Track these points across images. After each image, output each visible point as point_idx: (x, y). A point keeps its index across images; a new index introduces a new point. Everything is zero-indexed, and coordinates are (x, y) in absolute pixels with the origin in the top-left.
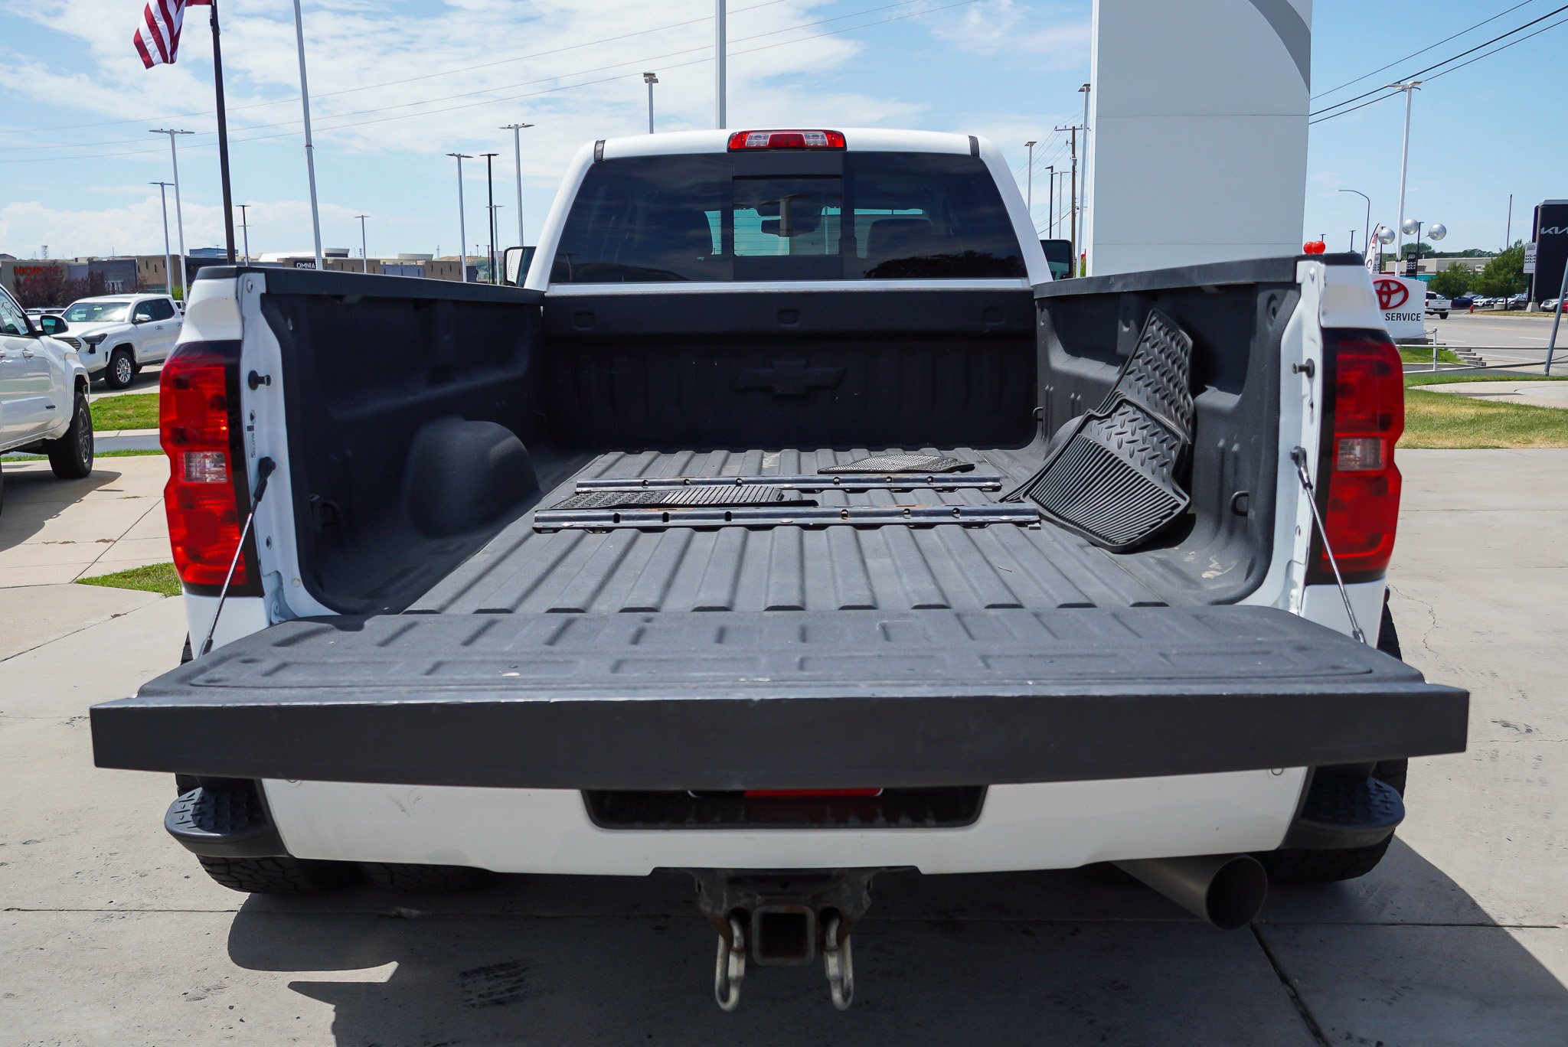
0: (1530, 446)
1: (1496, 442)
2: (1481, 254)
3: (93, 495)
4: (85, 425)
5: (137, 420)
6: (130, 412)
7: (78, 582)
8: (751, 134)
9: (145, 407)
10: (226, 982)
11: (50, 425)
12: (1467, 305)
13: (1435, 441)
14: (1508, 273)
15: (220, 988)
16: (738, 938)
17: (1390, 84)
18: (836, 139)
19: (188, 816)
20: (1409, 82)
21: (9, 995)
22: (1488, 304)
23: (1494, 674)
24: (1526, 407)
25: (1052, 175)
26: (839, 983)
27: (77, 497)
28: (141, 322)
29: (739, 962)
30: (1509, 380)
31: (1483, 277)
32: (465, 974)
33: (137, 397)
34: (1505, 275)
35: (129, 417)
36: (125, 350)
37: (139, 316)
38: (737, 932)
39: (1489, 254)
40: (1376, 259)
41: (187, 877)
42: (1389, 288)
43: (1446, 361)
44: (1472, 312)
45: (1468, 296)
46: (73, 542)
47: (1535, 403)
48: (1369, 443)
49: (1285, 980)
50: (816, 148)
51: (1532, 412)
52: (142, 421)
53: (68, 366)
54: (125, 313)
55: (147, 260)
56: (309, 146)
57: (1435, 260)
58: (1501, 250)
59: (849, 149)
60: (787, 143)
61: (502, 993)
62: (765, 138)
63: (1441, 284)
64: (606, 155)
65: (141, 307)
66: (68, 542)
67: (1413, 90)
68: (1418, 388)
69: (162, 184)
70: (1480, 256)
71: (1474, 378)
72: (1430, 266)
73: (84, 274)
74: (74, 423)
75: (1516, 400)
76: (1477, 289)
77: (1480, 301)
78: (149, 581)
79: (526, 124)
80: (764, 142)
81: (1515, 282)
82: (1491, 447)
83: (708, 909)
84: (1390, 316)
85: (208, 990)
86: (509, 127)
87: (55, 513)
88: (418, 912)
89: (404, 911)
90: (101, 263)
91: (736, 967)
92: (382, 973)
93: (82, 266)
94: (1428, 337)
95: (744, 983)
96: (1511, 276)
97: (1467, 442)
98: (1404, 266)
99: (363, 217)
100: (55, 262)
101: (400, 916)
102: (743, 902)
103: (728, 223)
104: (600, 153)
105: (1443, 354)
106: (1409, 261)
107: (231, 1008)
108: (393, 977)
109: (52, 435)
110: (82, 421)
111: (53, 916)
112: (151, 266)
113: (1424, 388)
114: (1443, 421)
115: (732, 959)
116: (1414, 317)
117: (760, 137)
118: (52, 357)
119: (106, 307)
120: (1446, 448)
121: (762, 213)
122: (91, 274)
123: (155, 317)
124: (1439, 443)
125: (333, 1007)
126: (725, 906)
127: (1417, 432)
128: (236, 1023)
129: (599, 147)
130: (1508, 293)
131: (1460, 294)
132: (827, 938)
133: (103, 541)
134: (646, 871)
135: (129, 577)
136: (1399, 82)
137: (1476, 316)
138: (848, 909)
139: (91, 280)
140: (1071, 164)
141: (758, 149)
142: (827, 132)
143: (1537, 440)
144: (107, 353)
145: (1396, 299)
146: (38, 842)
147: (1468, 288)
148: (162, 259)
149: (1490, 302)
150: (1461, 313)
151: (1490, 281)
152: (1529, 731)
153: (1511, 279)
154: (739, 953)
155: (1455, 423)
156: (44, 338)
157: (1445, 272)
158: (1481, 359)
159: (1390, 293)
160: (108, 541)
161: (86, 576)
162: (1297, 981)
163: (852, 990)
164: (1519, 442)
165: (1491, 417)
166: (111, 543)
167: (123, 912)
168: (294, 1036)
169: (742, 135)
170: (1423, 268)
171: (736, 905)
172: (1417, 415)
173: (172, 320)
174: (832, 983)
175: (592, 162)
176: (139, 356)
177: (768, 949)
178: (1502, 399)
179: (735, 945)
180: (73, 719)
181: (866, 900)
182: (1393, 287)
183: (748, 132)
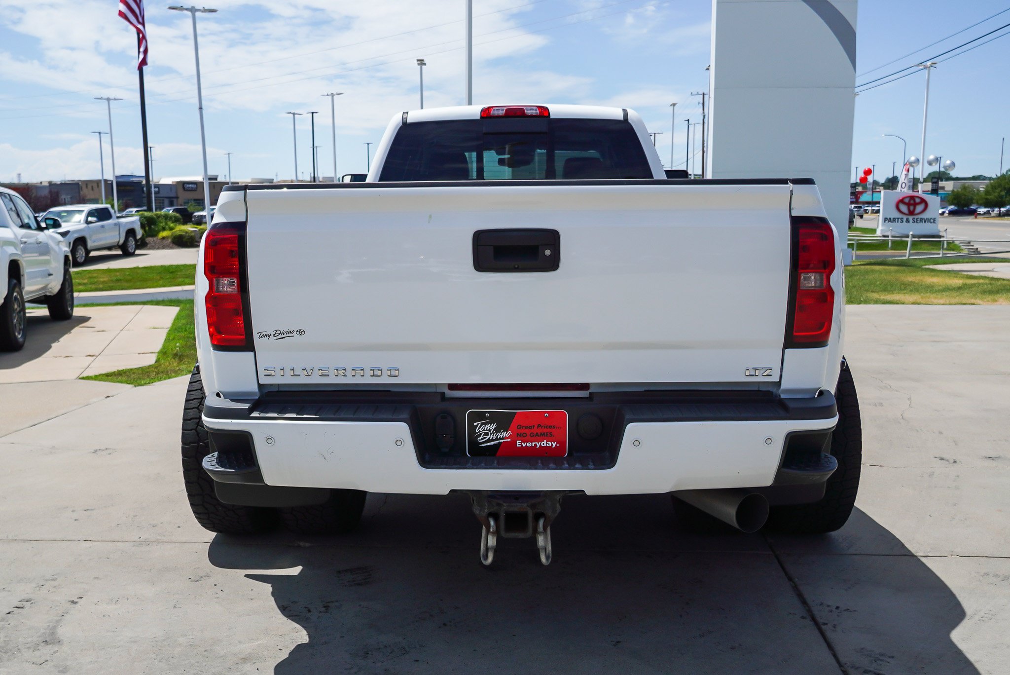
0: (995, 303)
1: (973, 301)
2: (985, 178)
3: (76, 330)
4: (69, 286)
5: (90, 286)
6: (86, 281)
7: (80, 379)
8: (494, 108)
9: (95, 277)
10: (210, 574)
11: (49, 286)
12: (973, 213)
13: (933, 300)
14: (1001, 191)
15: (208, 576)
16: (493, 527)
17: (915, 65)
18: (544, 110)
19: (214, 463)
20: (929, 63)
21: (96, 578)
22: (988, 212)
23: (940, 433)
24: (997, 279)
25: (688, 126)
26: (544, 550)
27: (68, 330)
28: (91, 222)
29: (493, 539)
30: (990, 262)
31: (984, 194)
32: (339, 572)
33: (90, 271)
34: (999, 193)
35: (85, 284)
36: (80, 241)
37: (90, 219)
38: (492, 523)
39: (990, 179)
40: (910, 182)
41: (179, 527)
42: (914, 200)
43: (953, 250)
44: (976, 217)
45: (973, 207)
46: (71, 357)
47: (1004, 277)
48: (818, 275)
49: (790, 579)
50: (532, 116)
51: (999, 283)
52: (93, 286)
53: (60, 249)
54: (81, 217)
55: (87, 183)
56: (201, 108)
57: (952, 182)
58: (997, 176)
59: (552, 117)
60: (515, 113)
61: (360, 580)
62: (502, 110)
63: (955, 199)
64: (409, 121)
65: (91, 214)
66: (68, 357)
67: (932, 68)
68: (927, 267)
69: (100, 133)
70: (984, 179)
71: (967, 260)
72: (949, 186)
73: (46, 193)
74: (63, 285)
75: (991, 275)
76: (980, 202)
77: (982, 210)
78: (124, 379)
79: (339, 93)
80: (501, 113)
81: (1006, 197)
82: (969, 304)
83: (478, 512)
84: (915, 220)
85: (202, 577)
86: (328, 95)
87: (56, 339)
88: (309, 544)
89: (302, 544)
90: (56, 185)
91: (492, 541)
92: (296, 571)
93: (45, 187)
94: (941, 234)
95: (496, 550)
96: (1003, 193)
97: (953, 301)
98: (928, 186)
99: (229, 154)
100: (27, 184)
101: (299, 546)
102: (494, 509)
103: (480, 159)
104: (405, 120)
105: (952, 245)
106: (933, 183)
107: (215, 585)
108: (300, 573)
109: (50, 292)
110: (67, 284)
111: (111, 544)
112: (90, 187)
113: (931, 267)
114: (940, 288)
115: (490, 537)
116: (932, 221)
117: (499, 110)
118: (52, 244)
119: (70, 213)
120: (939, 304)
121: (498, 153)
122: (50, 192)
123: (100, 219)
124: (935, 301)
125: (270, 585)
126: (486, 510)
127: (922, 294)
128: (219, 592)
129: (405, 116)
130: (1001, 205)
131: (968, 205)
132: (538, 527)
133: (90, 356)
134: (446, 492)
135: (111, 376)
136: (922, 63)
137: (980, 220)
138: (549, 513)
139: (51, 196)
140: (702, 117)
141: (498, 117)
142: (538, 107)
143: (1001, 300)
144: (70, 243)
145: (919, 208)
146: (92, 510)
147: (974, 201)
148: (98, 182)
149: (989, 211)
150: (968, 218)
151: (989, 197)
152: (955, 462)
153: (1003, 196)
154: (493, 533)
155: (947, 289)
156: (46, 231)
157: (958, 191)
158: (977, 249)
159: (915, 204)
160: (93, 356)
161: (85, 375)
162: (797, 580)
163: (551, 555)
164: (988, 301)
165: (972, 285)
166: (94, 357)
167: (148, 543)
168: (252, 597)
169: (489, 108)
170: (943, 188)
171: (492, 510)
172: (923, 284)
173: (110, 221)
174: (540, 550)
175: (401, 124)
176: (90, 244)
177: (508, 529)
178: (982, 274)
179: (491, 530)
180: (96, 451)
181: (558, 508)
182: (918, 200)
183: (493, 107)
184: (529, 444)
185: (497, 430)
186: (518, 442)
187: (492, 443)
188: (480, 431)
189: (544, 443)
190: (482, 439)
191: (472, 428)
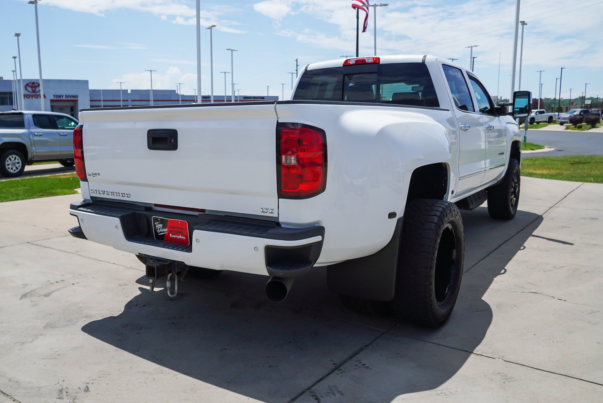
10: (129, 284)
15: (127, 285)
64: (308, 70)
85: (124, 285)
86: (469, 47)
107: (124, 289)
111: (119, 266)
125: (141, 293)
128: (121, 291)
167: (131, 268)
168: (127, 296)
175: (304, 71)
184: (174, 236)
185: (163, 227)
186: (170, 234)
187: (162, 234)
188: (157, 227)
189: (180, 237)
190: (159, 231)
191: (155, 225)
